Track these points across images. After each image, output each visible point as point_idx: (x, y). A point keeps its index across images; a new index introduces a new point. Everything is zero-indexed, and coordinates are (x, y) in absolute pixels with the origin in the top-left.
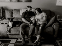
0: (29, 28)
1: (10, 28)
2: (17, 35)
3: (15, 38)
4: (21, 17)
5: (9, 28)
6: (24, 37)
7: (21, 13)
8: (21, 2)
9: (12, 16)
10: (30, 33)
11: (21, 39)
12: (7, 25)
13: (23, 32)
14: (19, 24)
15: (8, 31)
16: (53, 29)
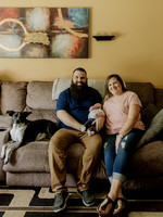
0: (84, 145)
1: (17, 145)
2: (38, 172)
3: (30, 184)
5: (11, 146)
6: (63, 183)
7: (56, 94)
8: (58, 57)
9: (24, 103)
10: (86, 165)
11: (51, 191)
12: (4, 134)
13: (60, 163)
14: (46, 133)
15: (6, 160)
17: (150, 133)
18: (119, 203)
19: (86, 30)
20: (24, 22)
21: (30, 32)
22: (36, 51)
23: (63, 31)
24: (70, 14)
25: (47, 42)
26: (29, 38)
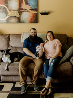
2: (15, 76)
3: (11, 81)
4: (22, 45)
7: (23, 40)
8: (24, 23)
10: (36, 73)
16: (71, 66)
17: (64, 58)
18: (50, 90)
19: (36, 10)
20: (7, 6)
21: (10, 11)
22: (14, 20)
23: (25, 10)
24: (29, 2)
25: (18, 16)
26: (10, 14)
